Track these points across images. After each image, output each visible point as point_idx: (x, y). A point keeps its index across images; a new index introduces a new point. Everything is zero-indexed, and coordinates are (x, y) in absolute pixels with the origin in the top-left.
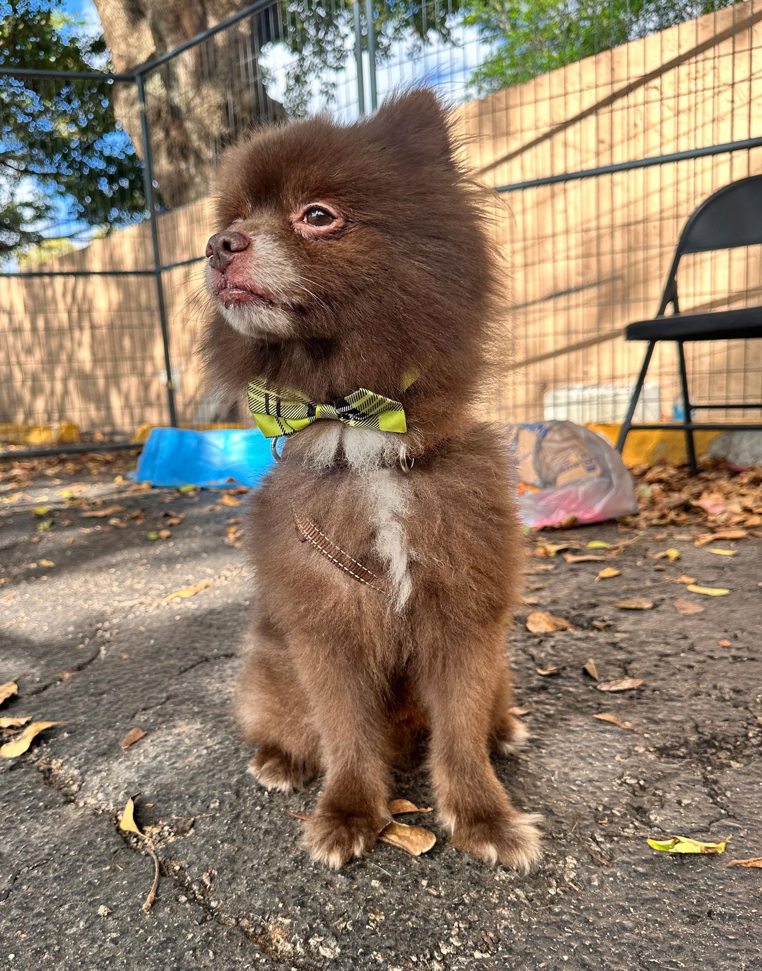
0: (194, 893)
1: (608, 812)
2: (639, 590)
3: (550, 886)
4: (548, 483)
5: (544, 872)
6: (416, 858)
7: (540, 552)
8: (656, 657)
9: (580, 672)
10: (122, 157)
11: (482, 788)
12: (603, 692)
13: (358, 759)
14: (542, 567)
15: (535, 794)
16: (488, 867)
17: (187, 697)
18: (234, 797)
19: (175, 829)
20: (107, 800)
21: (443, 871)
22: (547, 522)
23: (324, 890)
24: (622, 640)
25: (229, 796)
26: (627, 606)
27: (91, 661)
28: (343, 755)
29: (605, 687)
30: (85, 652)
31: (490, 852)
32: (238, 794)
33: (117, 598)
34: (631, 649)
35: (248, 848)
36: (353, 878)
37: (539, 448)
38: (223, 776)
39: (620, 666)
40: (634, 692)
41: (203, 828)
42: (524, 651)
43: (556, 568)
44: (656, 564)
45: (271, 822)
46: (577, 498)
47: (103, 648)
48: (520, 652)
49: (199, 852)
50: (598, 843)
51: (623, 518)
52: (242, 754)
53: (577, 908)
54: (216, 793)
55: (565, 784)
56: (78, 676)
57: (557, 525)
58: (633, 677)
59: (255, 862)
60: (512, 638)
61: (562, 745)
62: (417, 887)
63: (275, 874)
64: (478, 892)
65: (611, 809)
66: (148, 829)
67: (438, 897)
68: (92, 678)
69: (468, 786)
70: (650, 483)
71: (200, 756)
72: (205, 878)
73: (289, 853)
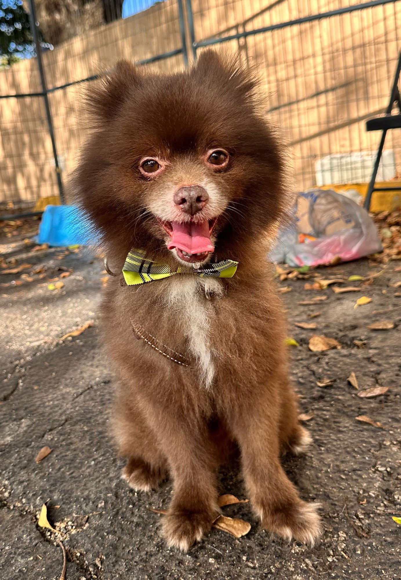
0: (90, 574)
1: (366, 495)
2: (385, 313)
3: (329, 555)
4: (319, 233)
5: (325, 545)
6: (238, 539)
7: (316, 286)
8: (397, 368)
9: (346, 383)
10: (15, 8)
11: (278, 488)
12: (362, 398)
13: (194, 474)
14: (318, 298)
15: (317, 483)
16: (287, 543)
17: (79, 418)
18: (114, 498)
19: (76, 524)
20: (29, 503)
21: (257, 548)
22: (321, 262)
23: (178, 568)
24: (374, 355)
25: (111, 497)
26: (377, 328)
27: (12, 392)
28: (183, 472)
29: (363, 395)
30: (8, 386)
31: (287, 533)
32: (116, 495)
33: (29, 339)
34: (380, 362)
35: (125, 538)
36: (197, 557)
37: (312, 210)
38: (106, 481)
39: (372, 377)
40: (382, 397)
41: (95, 522)
42: (308, 368)
43: (328, 298)
44: (395, 292)
45: (140, 516)
46: (339, 244)
47: (20, 381)
48: (305, 369)
49: (92, 542)
50: (360, 520)
51: (372, 255)
52: (119, 463)
53: (347, 572)
54: (102, 496)
55: (337, 474)
56: (5, 405)
57: (327, 264)
58: (381, 385)
59: (131, 548)
60: (299, 357)
61: (335, 443)
62: (240, 562)
63: (144, 557)
64: (281, 563)
65: (368, 492)
66: (58, 524)
67: (254, 568)
68: (14, 407)
69: (268, 488)
70: (390, 225)
71: (90, 467)
72: (98, 562)
73: (153, 540)
